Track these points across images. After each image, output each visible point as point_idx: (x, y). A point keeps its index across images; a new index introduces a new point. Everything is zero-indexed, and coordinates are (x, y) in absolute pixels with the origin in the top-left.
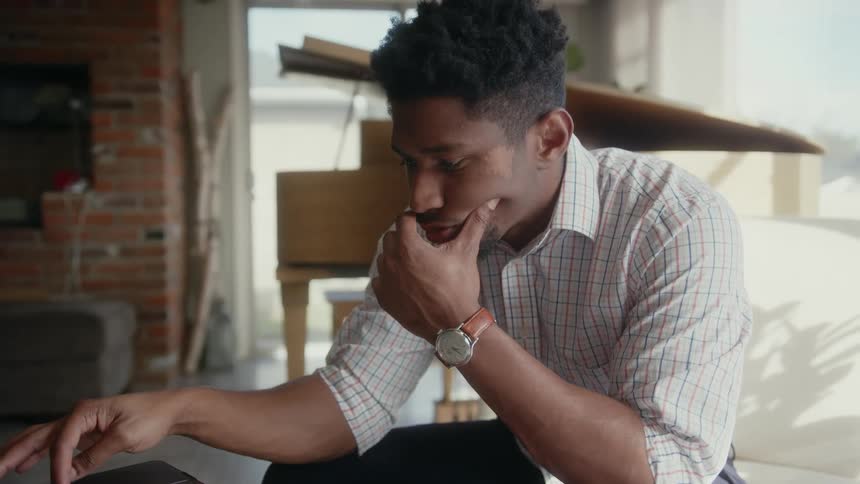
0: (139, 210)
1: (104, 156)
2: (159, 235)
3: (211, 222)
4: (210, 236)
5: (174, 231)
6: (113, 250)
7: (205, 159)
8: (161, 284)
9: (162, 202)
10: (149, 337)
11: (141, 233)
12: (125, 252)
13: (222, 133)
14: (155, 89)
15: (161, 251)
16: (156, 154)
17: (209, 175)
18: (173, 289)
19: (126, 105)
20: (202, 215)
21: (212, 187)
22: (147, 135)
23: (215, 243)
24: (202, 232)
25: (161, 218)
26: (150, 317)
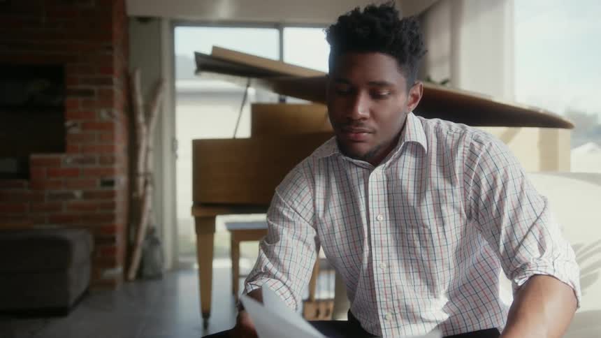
0: (97, 166)
1: (73, 128)
2: (111, 183)
3: (147, 174)
4: (146, 183)
5: (121, 180)
6: (78, 194)
7: (144, 130)
8: (112, 217)
9: (113, 160)
10: (103, 255)
11: (98, 182)
12: (87, 195)
13: (156, 112)
14: (110, 82)
15: (112, 195)
16: (109, 127)
17: (146, 141)
18: (120, 221)
19: (89, 93)
20: (141, 169)
21: (148, 150)
22: (104, 114)
23: (150, 189)
24: (141, 180)
25: (112, 171)
26: (104, 240)
